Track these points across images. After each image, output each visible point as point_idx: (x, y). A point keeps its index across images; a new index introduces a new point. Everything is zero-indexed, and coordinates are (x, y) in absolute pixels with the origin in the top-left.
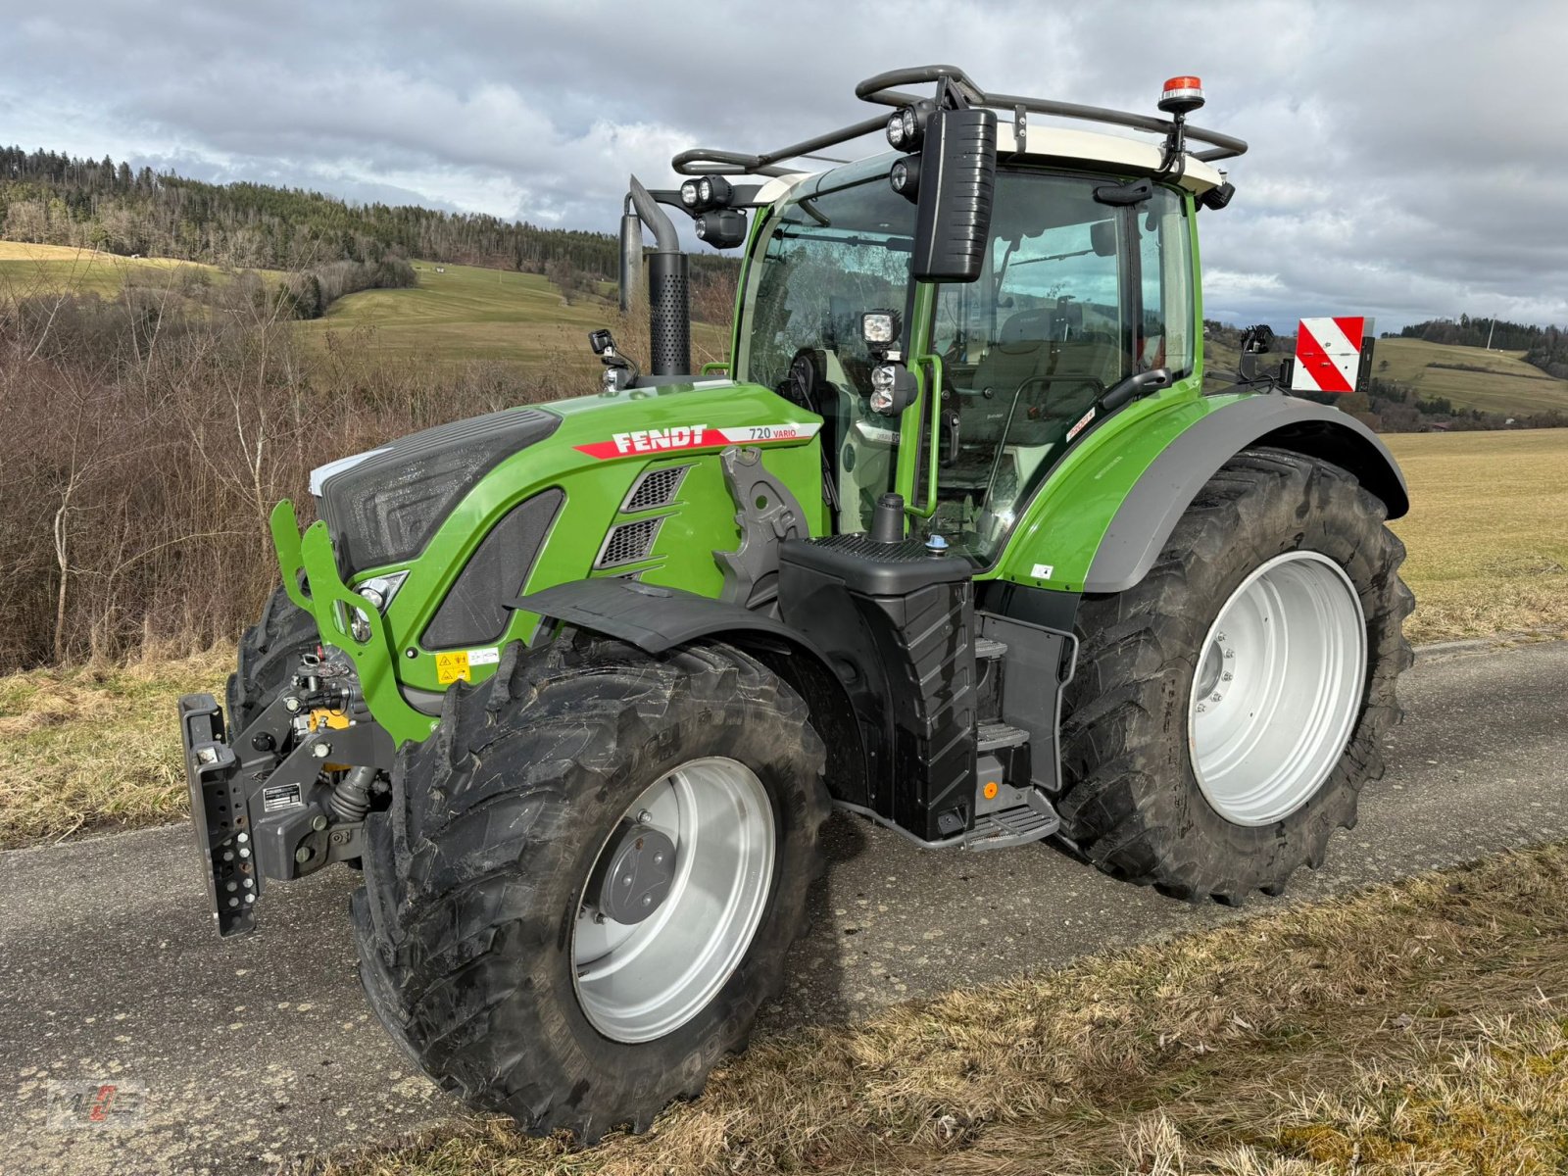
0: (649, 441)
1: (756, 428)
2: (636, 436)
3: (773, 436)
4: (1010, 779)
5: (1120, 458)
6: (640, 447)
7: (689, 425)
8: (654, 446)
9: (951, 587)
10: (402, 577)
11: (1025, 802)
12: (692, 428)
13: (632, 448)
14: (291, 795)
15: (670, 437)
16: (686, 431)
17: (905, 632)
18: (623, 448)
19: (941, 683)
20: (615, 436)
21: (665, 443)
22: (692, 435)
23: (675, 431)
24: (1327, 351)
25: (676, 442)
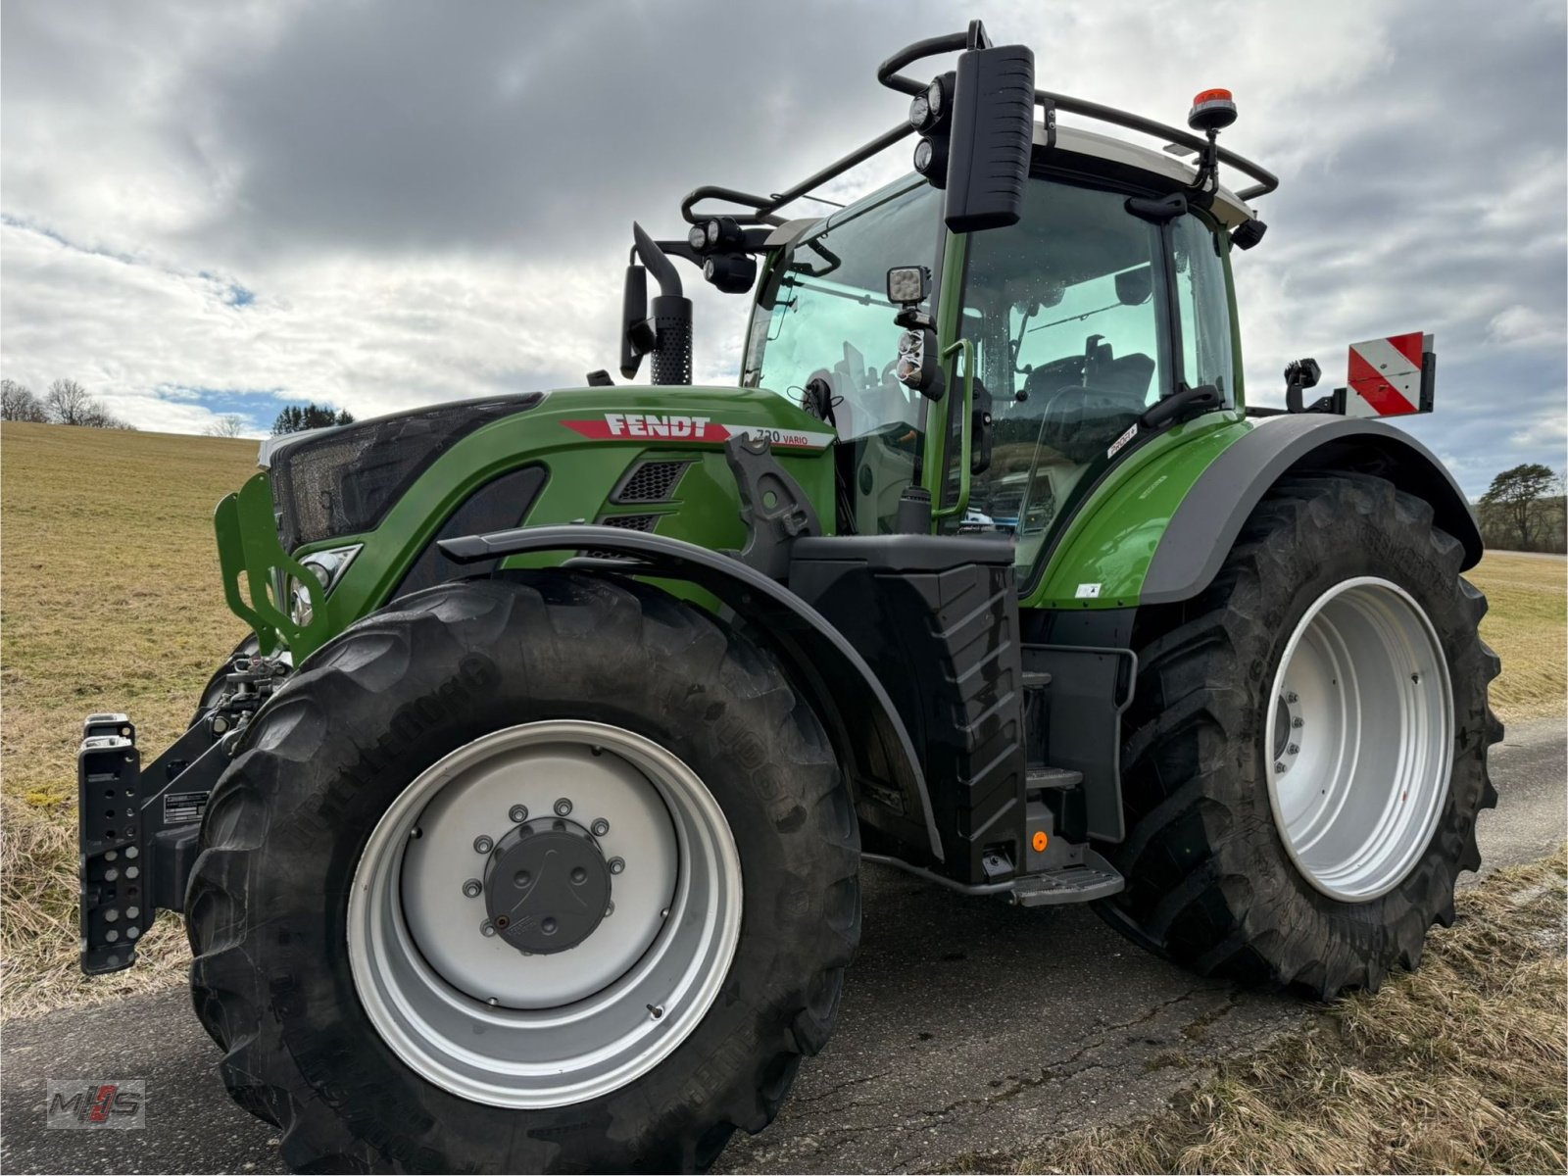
0: (645, 426)
1: (764, 429)
2: (631, 419)
3: (782, 441)
4: (1063, 828)
5: (1165, 477)
6: (635, 431)
7: (690, 415)
8: (651, 433)
9: (991, 570)
10: (355, 552)
11: (1081, 862)
12: (694, 419)
13: (625, 431)
14: (198, 806)
15: (669, 425)
16: (686, 421)
17: (940, 616)
18: (616, 429)
19: (982, 684)
20: (607, 416)
21: (663, 431)
22: (693, 426)
23: (675, 420)
24: (1383, 373)
25: (676, 432)
